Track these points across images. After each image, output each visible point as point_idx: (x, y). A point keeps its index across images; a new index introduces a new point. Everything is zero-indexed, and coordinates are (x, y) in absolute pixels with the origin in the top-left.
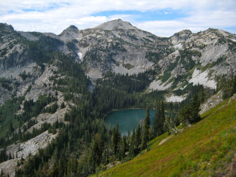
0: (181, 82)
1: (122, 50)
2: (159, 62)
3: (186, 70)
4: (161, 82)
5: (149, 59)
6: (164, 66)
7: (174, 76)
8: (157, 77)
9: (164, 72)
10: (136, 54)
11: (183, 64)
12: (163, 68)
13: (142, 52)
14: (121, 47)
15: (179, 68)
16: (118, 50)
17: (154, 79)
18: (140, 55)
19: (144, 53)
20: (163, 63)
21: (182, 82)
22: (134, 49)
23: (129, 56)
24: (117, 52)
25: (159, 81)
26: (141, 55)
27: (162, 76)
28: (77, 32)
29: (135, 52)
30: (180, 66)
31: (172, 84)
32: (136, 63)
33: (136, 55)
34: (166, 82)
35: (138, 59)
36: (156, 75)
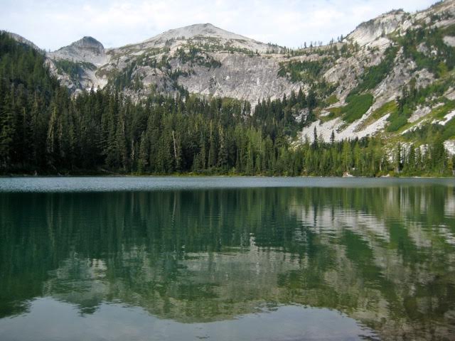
0: (427, 108)
1: (208, 63)
2: (326, 75)
3: (432, 75)
4: (342, 123)
5: (290, 78)
6: (345, 81)
7: (386, 99)
8: (323, 111)
9: (345, 96)
10: (249, 69)
11: (414, 60)
12: (341, 86)
13: (266, 63)
14: (205, 57)
15: (402, 74)
16: (195, 64)
17: (312, 118)
18: (262, 71)
19: (275, 66)
20: (341, 73)
21: (431, 107)
22: (243, 60)
23: (228, 77)
24: (194, 68)
25: (332, 122)
26: (264, 71)
27: (341, 107)
28: (98, 52)
29: (247, 66)
30: (405, 67)
31: (388, 120)
32: (250, 93)
33: (250, 72)
34: (361, 120)
35: (255, 82)
36: (318, 108)
